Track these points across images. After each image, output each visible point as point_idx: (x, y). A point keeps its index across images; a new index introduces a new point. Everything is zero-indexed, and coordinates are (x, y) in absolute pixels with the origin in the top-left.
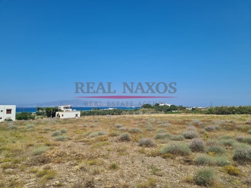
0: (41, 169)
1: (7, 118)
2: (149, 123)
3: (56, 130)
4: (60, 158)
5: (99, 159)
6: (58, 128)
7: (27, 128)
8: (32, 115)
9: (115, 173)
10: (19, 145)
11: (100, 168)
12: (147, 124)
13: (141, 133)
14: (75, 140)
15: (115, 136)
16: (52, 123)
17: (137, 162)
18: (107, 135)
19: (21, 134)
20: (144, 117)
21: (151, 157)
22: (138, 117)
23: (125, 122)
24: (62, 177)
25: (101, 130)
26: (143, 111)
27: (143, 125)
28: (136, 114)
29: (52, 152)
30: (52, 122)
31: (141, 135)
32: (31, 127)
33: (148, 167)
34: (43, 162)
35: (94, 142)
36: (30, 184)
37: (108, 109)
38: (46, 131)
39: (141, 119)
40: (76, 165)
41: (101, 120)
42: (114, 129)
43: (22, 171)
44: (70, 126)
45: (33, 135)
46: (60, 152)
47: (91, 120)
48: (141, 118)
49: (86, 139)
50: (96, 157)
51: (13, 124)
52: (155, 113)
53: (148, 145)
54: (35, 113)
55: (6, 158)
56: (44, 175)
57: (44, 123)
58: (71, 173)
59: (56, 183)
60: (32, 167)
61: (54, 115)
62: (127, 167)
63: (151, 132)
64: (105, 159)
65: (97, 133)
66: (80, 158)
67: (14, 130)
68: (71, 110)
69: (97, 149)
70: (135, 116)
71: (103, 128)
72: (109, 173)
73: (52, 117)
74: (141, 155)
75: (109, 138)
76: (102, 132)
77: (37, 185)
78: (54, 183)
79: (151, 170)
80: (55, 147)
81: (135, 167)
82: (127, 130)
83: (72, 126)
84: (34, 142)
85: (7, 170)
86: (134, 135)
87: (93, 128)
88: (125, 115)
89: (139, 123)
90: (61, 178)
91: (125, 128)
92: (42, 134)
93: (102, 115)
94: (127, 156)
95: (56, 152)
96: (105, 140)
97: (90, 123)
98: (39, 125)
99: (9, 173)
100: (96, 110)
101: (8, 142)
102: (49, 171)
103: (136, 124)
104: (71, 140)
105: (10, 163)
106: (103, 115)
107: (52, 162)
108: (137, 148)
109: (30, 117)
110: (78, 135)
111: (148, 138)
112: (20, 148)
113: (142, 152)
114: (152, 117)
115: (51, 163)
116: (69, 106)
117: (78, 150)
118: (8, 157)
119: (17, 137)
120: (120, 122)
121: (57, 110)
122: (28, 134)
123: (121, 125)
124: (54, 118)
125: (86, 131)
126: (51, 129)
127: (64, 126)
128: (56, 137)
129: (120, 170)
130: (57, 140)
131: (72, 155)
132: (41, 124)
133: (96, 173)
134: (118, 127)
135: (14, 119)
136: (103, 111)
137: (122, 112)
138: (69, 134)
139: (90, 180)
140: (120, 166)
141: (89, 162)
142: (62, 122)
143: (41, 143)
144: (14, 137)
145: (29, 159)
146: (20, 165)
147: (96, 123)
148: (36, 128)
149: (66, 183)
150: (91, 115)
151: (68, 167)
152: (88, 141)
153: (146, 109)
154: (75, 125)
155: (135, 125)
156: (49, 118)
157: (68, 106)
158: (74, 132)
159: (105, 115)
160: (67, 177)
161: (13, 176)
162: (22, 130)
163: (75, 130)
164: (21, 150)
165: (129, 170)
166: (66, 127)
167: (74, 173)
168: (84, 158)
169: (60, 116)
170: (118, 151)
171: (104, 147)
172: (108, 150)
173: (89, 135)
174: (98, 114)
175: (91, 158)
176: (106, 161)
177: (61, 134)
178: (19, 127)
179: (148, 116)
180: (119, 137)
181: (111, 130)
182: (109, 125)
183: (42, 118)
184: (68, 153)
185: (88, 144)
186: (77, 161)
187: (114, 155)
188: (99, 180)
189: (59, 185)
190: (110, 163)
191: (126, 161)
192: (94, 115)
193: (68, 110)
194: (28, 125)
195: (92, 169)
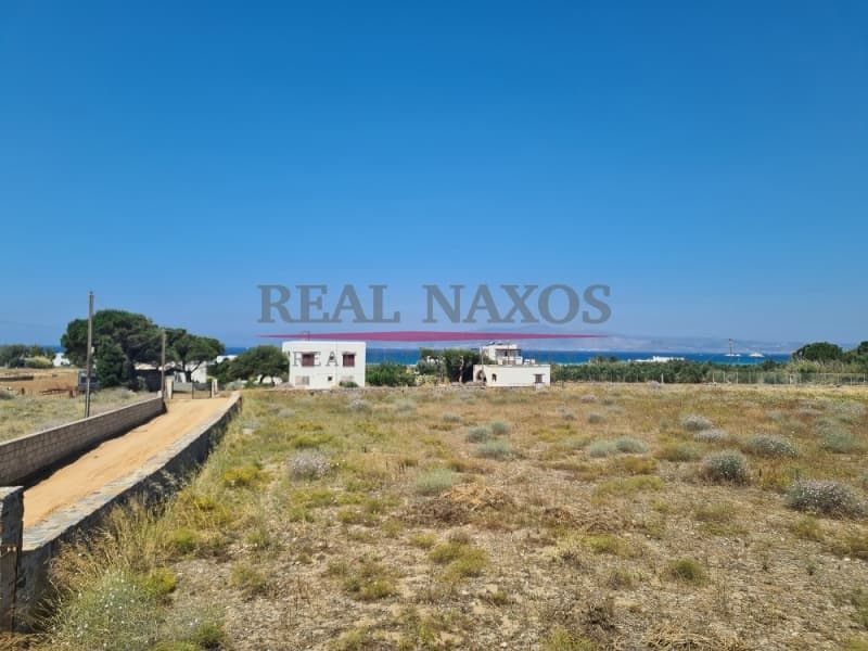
0: (442, 537)
1: (344, 380)
2: (831, 421)
3: (478, 423)
4: (497, 513)
5: (629, 535)
6: (481, 416)
7: (396, 412)
8: (408, 371)
9: (692, 597)
10: (379, 458)
11: (635, 570)
12: (821, 424)
13: (794, 457)
14: (540, 460)
15: (686, 459)
16: (463, 399)
17: (783, 569)
18: (649, 455)
19: (382, 428)
20: (804, 394)
21: (847, 559)
22: (778, 396)
23: (723, 411)
24: (505, 575)
25: (629, 433)
26: (802, 371)
27: (804, 425)
28: (769, 381)
29: (470, 490)
30: (464, 396)
31: (796, 465)
32: (407, 408)
33: (835, 595)
34: (448, 518)
35: (606, 474)
36: (413, 579)
37: (648, 361)
38: (449, 424)
39: (792, 404)
40: (548, 544)
41: (624, 397)
42: (677, 435)
43: (392, 536)
44: (518, 413)
45: (413, 434)
46: (493, 495)
47: (586, 397)
48: (792, 398)
49: (574, 460)
50: (616, 526)
51: (360, 396)
52: (861, 380)
53: (833, 512)
54: (414, 366)
55: (349, 493)
56: (451, 558)
57: (441, 399)
58: (535, 567)
59: (488, 592)
60: (415, 530)
61: (468, 376)
62: (741, 583)
63: (843, 458)
64: (650, 539)
65: (613, 444)
66: (559, 521)
67: (363, 415)
68: (519, 360)
69: (618, 500)
70: (763, 389)
71: (634, 429)
72: (672, 591)
73: (464, 381)
74: (803, 545)
75: (659, 465)
76: (632, 440)
77: (433, 587)
78: (485, 591)
79: (852, 609)
80: (477, 476)
81: (778, 589)
82: (733, 443)
83: (527, 414)
84: (419, 455)
85: (353, 529)
86: (765, 466)
87: (598, 427)
88: (719, 386)
89: (787, 418)
90: (502, 578)
91: (722, 433)
92: (436, 431)
93: (627, 381)
94: (737, 542)
95: (482, 494)
96: (645, 472)
97: (587, 405)
98: (426, 404)
99: (359, 538)
100: (605, 364)
101: (349, 448)
102: (464, 548)
103: (770, 420)
104: (525, 458)
105: (359, 510)
106: (630, 379)
107: (470, 522)
108: (778, 514)
109: (402, 379)
110: (548, 445)
111: (834, 483)
112: (382, 466)
113: (808, 535)
114: (845, 397)
115: (469, 526)
116: (514, 347)
117: (550, 494)
118: (354, 491)
119: (372, 434)
120: (700, 409)
121: (476, 360)
122: (401, 430)
123: (707, 421)
124: (468, 383)
125: (573, 433)
126: (462, 418)
127: (499, 412)
128: (480, 446)
129: (712, 587)
130: (484, 455)
131: (533, 508)
132: (434, 400)
133: (619, 583)
134: (696, 427)
135: (360, 380)
136: (632, 365)
137: (708, 373)
138: (518, 438)
139: (597, 603)
140: (713, 574)
141: (593, 540)
142: (494, 399)
143: (436, 460)
144: (366, 436)
145: (406, 503)
146: (384, 519)
147: (608, 408)
148: (420, 411)
149: (519, 599)
150: (587, 380)
151: (522, 547)
152: (583, 469)
153: (816, 364)
154: (536, 409)
155: (767, 426)
156: (454, 383)
157: (511, 347)
158: (534, 434)
159: (641, 380)
160: (523, 580)
161: (368, 548)
162: (383, 415)
163: (536, 429)
164: (384, 474)
165: (751, 595)
166: (507, 414)
167: (544, 571)
168: (572, 523)
169: (485, 379)
170: (701, 517)
171: (643, 497)
172: (660, 510)
173: (588, 447)
174: (613, 376)
175: (597, 527)
176: (654, 547)
177: (492, 436)
178: (376, 406)
179: (827, 391)
180: (702, 466)
181: (666, 436)
182: (657, 417)
183: (436, 383)
184: (518, 502)
185: (585, 479)
186: (552, 531)
187: (686, 529)
188: (633, 610)
189: (499, 602)
190: (671, 555)
191: (736, 557)
192: (597, 379)
193: (512, 359)
194: (398, 401)
195: (605, 566)
